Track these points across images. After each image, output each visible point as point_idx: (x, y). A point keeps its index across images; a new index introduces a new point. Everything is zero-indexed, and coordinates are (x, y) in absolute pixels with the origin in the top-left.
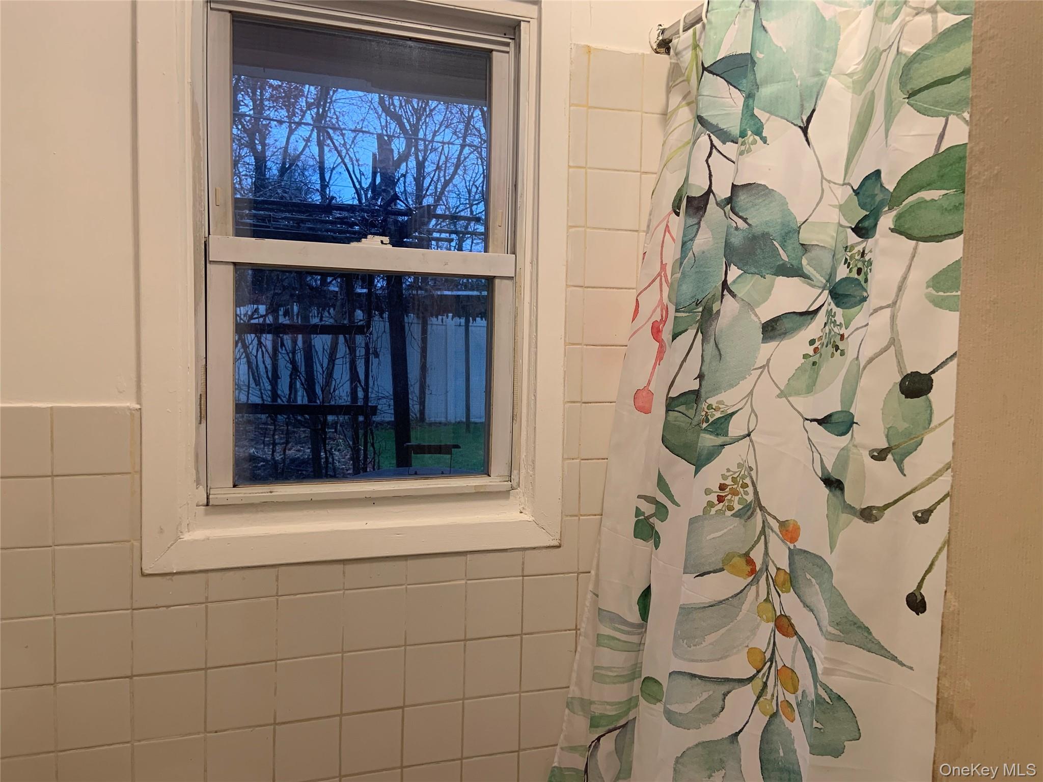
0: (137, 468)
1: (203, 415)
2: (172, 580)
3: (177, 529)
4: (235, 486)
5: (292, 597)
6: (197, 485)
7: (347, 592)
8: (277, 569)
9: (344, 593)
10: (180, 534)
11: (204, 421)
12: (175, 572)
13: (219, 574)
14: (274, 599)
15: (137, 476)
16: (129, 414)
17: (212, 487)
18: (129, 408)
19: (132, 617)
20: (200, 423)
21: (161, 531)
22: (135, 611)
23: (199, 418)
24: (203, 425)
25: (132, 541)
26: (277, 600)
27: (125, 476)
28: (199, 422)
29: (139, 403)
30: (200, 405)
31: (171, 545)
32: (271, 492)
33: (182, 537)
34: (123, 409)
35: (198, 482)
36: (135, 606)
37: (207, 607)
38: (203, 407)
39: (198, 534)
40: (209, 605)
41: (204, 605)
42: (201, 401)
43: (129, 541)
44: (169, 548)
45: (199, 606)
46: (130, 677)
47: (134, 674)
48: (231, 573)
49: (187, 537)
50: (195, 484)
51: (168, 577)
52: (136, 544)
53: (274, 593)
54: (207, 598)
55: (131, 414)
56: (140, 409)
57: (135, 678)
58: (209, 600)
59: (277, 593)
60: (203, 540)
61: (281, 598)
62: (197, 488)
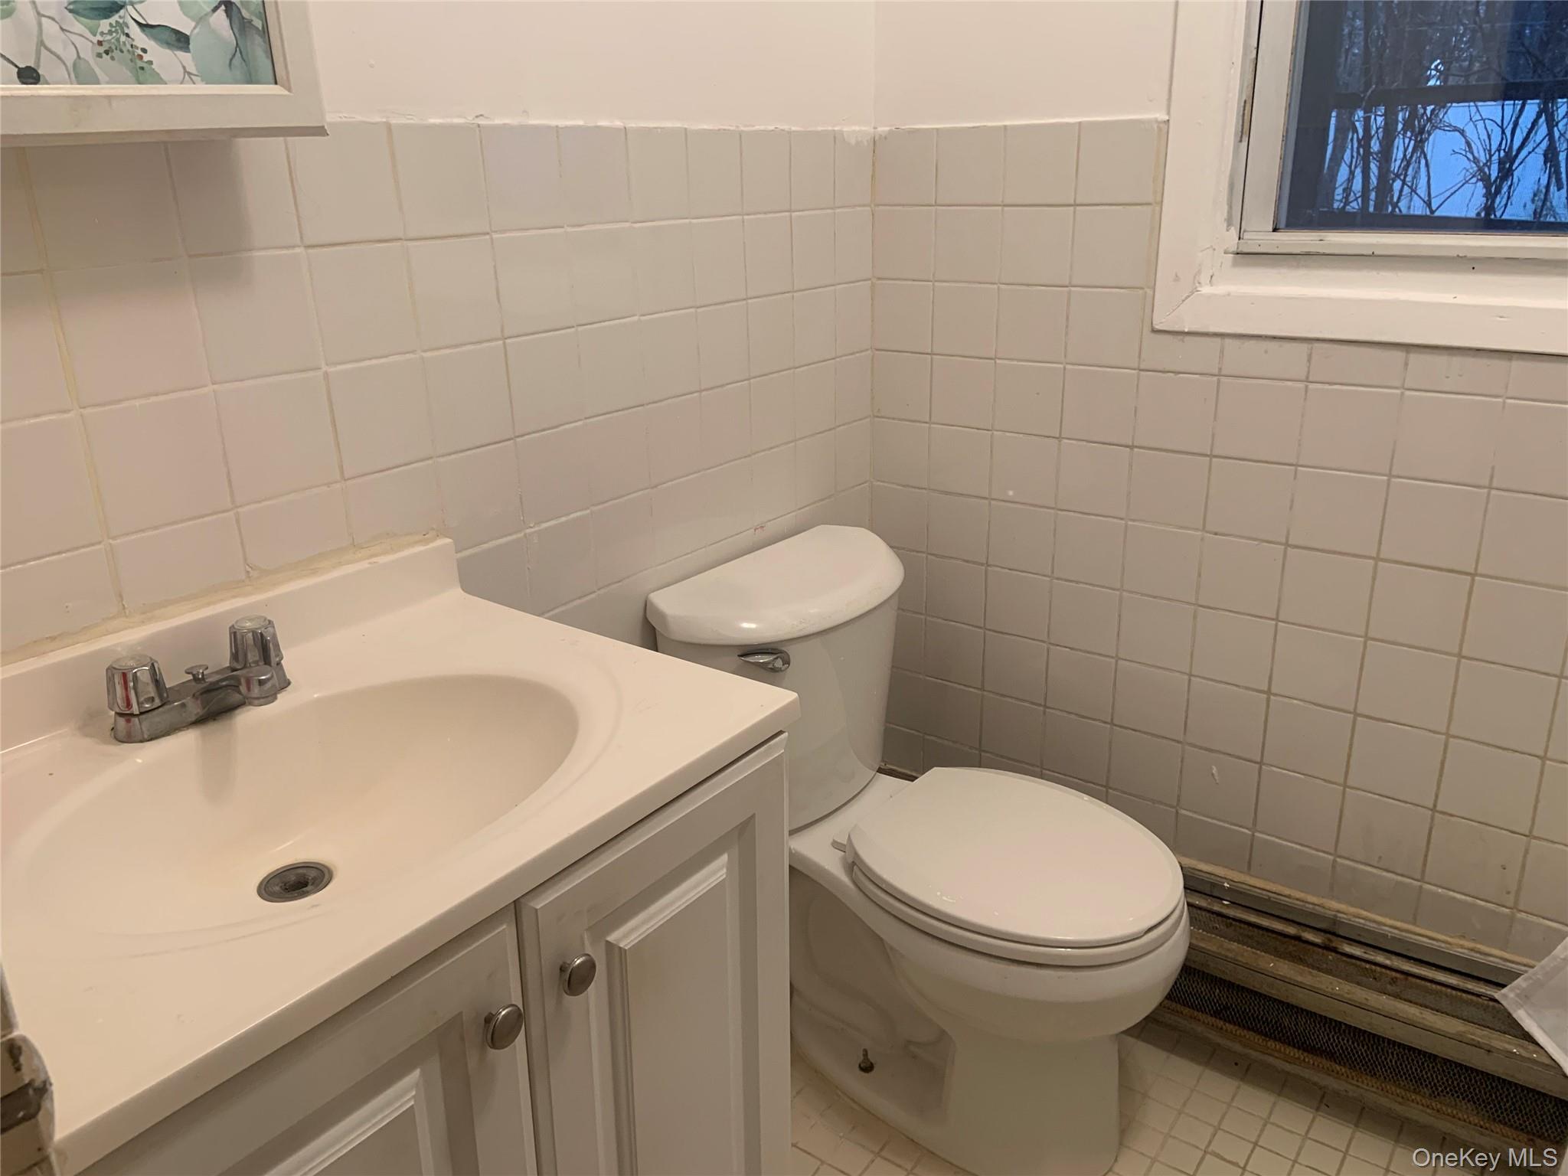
0: (1159, 199)
1: (1245, 131)
2: (1183, 341)
3: (1195, 277)
4: (1275, 230)
5: (1327, 387)
6: (1228, 226)
7: (1408, 393)
8: (1310, 346)
9: (1402, 394)
10: (1197, 285)
11: (1245, 139)
12: (1186, 330)
13: (1237, 342)
14: (1301, 385)
15: (1158, 208)
16: (1156, 128)
17: (1248, 230)
18: (1156, 121)
19: (1138, 379)
20: (1241, 141)
21: (1177, 278)
22: (1142, 373)
23: (1240, 134)
24: (1245, 144)
25: (1146, 289)
26: (1307, 387)
27: (1145, 207)
28: (1239, 139)
29: (1169, 113)
30: (1244, 114)
31: (1186, 298)
32: (1321, 240)
33: (1199, 289)
34: (1149, 121)
35: (1229, 222)
36: (1142, 367)
37: (1219, 382)
38: (1247, 118)
39: (1220, 289)
40: (1223, 379)
41: (1215, 378)
42: (1244, 110)
43: (1142, 288)
44: (1183, 301)
45: (1210, 378)
46: (1131, 447)
47: (1135, 444)
48: (1252, 343)
49: (1206, 290)
50: (1225, 225)
51: (1180, 337)
52: (1149, 292)
53: (1304, 378)
54: (1220, 369)
55: (1158, 127)
56: (1168, 121)
57: (1136, 450)
58: (1223, 373)
59: (1307, 377)
60: (1224, 296)
61: (1311, 386)
62: (1228, 230)
